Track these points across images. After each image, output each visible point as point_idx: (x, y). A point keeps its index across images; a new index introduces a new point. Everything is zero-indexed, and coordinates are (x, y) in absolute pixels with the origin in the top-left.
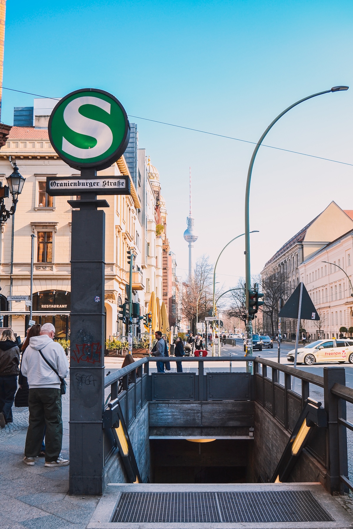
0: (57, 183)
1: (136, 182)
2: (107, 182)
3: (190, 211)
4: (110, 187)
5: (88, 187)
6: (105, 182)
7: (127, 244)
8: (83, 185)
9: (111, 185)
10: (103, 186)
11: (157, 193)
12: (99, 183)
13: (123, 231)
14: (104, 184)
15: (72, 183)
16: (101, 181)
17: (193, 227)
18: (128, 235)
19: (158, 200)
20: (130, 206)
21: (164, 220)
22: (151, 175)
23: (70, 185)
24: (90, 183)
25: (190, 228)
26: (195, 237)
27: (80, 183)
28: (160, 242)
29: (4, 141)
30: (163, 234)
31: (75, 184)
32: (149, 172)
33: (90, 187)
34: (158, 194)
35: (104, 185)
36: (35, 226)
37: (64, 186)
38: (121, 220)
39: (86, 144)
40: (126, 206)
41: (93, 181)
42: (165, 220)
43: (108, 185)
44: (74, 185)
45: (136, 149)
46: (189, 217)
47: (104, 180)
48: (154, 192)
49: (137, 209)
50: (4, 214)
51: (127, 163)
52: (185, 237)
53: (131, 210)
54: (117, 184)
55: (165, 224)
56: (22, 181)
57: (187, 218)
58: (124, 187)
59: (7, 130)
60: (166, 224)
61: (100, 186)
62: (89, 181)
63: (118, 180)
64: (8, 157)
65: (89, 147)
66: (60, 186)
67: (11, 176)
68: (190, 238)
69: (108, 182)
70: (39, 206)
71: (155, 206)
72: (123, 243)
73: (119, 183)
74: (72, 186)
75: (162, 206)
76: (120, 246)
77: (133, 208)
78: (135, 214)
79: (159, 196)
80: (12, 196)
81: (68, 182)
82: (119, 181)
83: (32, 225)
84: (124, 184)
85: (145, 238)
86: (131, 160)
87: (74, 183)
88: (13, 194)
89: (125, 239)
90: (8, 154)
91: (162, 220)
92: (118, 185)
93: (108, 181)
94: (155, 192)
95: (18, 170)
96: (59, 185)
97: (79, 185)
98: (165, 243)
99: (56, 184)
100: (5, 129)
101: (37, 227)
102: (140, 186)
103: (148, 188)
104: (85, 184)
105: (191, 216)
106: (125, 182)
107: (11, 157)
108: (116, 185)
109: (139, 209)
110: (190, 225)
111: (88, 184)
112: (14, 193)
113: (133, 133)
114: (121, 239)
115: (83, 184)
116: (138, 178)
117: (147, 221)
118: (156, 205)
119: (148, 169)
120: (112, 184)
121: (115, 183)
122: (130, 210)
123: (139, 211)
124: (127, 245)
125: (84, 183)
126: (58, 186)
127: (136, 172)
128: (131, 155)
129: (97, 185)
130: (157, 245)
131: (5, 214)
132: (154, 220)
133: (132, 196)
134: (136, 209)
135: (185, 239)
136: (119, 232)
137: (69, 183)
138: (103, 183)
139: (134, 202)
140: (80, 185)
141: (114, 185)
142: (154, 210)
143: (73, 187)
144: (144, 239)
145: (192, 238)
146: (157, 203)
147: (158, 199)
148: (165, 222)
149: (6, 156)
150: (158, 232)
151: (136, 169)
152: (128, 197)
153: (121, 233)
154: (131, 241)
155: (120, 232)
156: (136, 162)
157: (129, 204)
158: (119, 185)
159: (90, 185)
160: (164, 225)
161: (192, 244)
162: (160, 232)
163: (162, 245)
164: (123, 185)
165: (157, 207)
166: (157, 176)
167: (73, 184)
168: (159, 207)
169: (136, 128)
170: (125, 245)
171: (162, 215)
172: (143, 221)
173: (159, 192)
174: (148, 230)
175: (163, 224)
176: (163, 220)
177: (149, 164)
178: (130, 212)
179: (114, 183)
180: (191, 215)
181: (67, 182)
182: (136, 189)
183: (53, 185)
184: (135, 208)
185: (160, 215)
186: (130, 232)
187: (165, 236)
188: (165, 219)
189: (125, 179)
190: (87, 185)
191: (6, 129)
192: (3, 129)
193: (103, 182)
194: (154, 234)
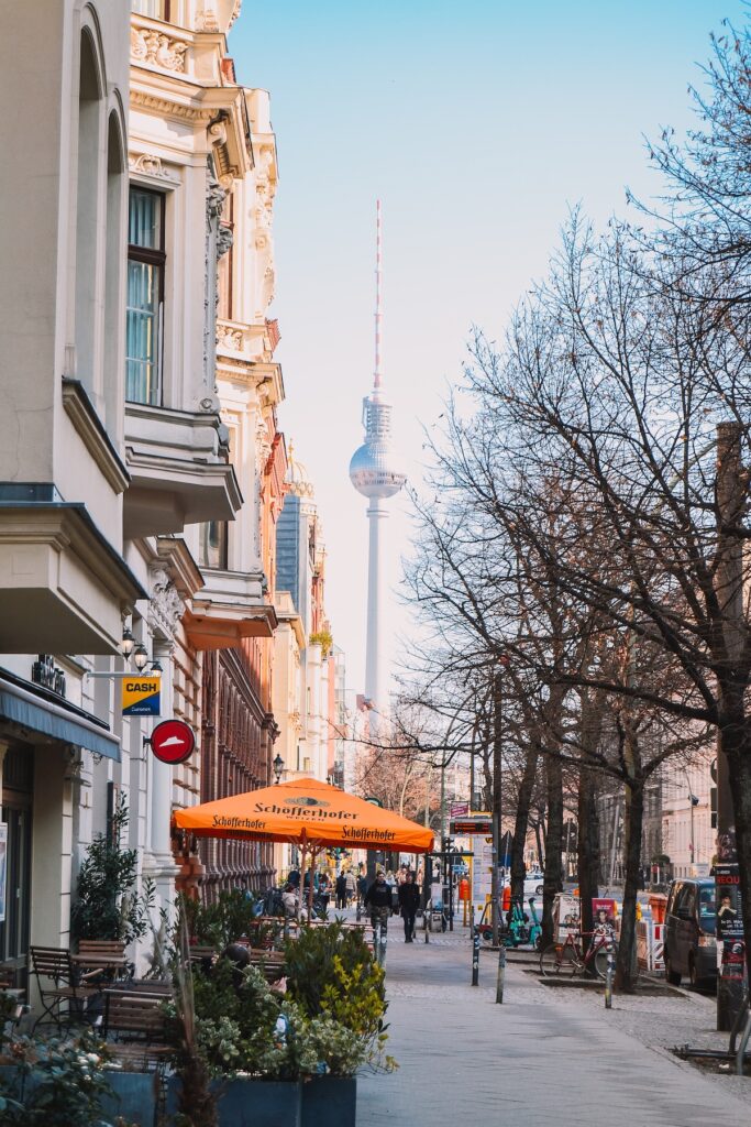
3: (377, 376)
17: (386, 438)
25: (376, 441)
26: (396, 479)
46: (371, 399)
52: (354, 476)
57: (365, 400)
68: (374, 482)
105: (379, 396)
110: (374, 431)
135: (355, 484)
145: (381, 482)
161: (384, 503)
180: (380, 389)
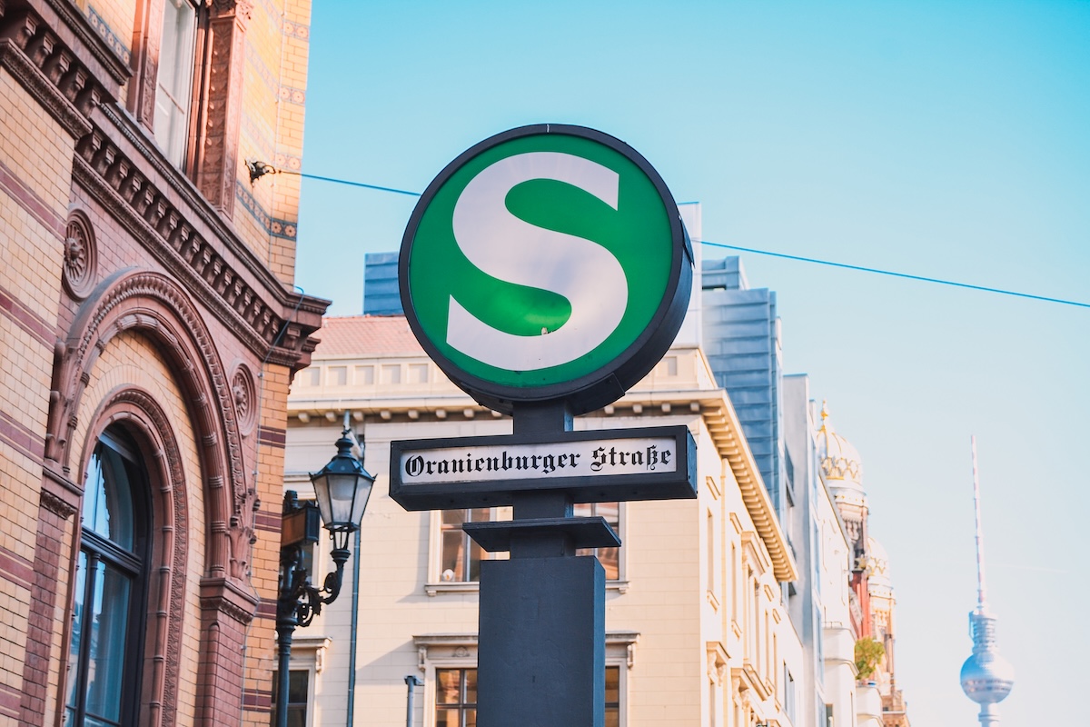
0: (429, 463)
1: (777, 491)
2: (607, 452)
3: (980, 591)
4: (618, 470)
5: (538, 473)
6: (600, 453)
7: (749, 709)
8: (522, 464)
9: (623, 463)
10: (595, 467)
11: (855, 527)
12: (578, 456)
13: (735, 662)
14: (599, 460)
15: (483, 462)
16: (585, 450)
17: (992, 648)
18: (753, 676)
19: (859, 551)
20: (756, 574)
21: (885, 624)
22: (831, 466)
23: (473, 466)
24: (545, 459)
25: (982, 651)
26: (1003, 685)
27: (510, 459)
28: (872, 701)
29: (303, 350)
30: (880, 674)
31: (492, 464)
32: (824, 456)
33: (546, 472)
34: (860, 530)
35: (598, 464)
36: (429, 648)
37: (455, 470)
38: (724, 623)
39: (533, 318)
40: (741, 573)
41: (556, 450)
42: (889, 624)
43: (613, 463)
44: (489, 468)
45: (774, 377)
46: (975, 613)
47: (596, 445)
48: (843, 525)
49: (785, 584)
50: (304, 600)
51: (743, 423)
52: (964, 684)
53: (762, 588)
54: (644, 458)
55: (888, 636)
56: (365, 487)
57: (971, 614)
58: (671, 467)
59: (315, 313)
60: (894, 637)
61: (584, 468)
62: (543, 451)
63: (650, 443)
64: (339, 417)
65: (544, 330)
66: (440, 471)
67: (326, 469)
68: (983, 690)
69: (612, 453)
70: (442, 579)
71: (852, 575)
72: (736, 706)
73: (652, 455)
74: (480, 470)
75: (877, 572)
76: (725, 716)
77: (768, 578)
78: (776, 600)
79: (861, 537)
80: (332, 537)
81: (469, 455)
82: (653, 447)
83: (418, 647)
84: (672, 459)
85: (817, 688)
86: (757, 414)
87: (489, 460)
88: (333, 532)
89: (742, 689)
90: (339, 406)
91: (877, 620)
92: (649, 463)
93: (613, 449)
94: (850, 526)
95: (351, 449)
96: (434, 468)
97: (507, 466)
98: (892, 705)
99: (426, 466)
100: (307, 310)
101: (434, 653)
102: (791, 504)
103: (821, 512)
104: (530, 462)
105: (984, 610)
106: (673, 452)
107: (351, 417)
108: (641, 463)
109: (790, 585)
110: (981, 642)
111: (540, 463)
112: (337, 527)
113: (763, 324)
114: (726, 690)
115: (522, 461)
116: (783, 476)
117: (823, 625)
118: (852, 568)
119: (819, 444)
120: (628, 459)
121: (637, 456)
122: (757, 586)
123: (792, 592)
124: (749, 714)
125: (525, 459)
126: (430, 472)
127: (776, 457)
128: (757, 398)
129: (573, 464)
130: (861, 711)
131: (306, 601)
132: (848, 624)
133: (764, 539)
134: (780, 584)
135: (965, 692)
136: (718, 665)
137: (469, 461)
138: (595, 455)
139: (773, 559)
140: (510, 466)
141: (634, 463)
142: (847, 589)
143: (485, 475)
144: (812, 689)
145: (990, 688)
146: (856, 563)
147: (860, 547)
148: (890, 629)
149: (335, 412)
150: (863, 667)
151: (776, 447)
152: (750, 542)
153: (726, 670)
154: (763, 699)
155: (724, 666)
156: (775, 422)
157: (753, 567)
158: (652, 460)
159: (546, 466)
160: (885, 640)
161: (993, 708)
162: (871, 666)
163: (878, 712)
164: (666, 462)
165: (858, 577)
166: (853, 468)
167: (486, 462)
168: (864, 576)
169: (772, 306)
170: (741, 712)
171: (875, 604)
172: (807, 626)
173: (862, 523)
174: (826, 660)
175: (880, 639)
176: (879, 624)
177: (823, 429)
178: (757, 595)
179: (634, 455)
180: (983, 604)
181: (465, 459)
182: (778, 515)
183: (414, 470)
184: (778, 579)
185: (868, 606)
186: (758, 666)
187: (892, 682)
188: (889, 619)
189: (673, 437)
190: (535, 466)
191: (311, 312)
192: (300, 313)
193: (595, 453)
194: (847, 674)
